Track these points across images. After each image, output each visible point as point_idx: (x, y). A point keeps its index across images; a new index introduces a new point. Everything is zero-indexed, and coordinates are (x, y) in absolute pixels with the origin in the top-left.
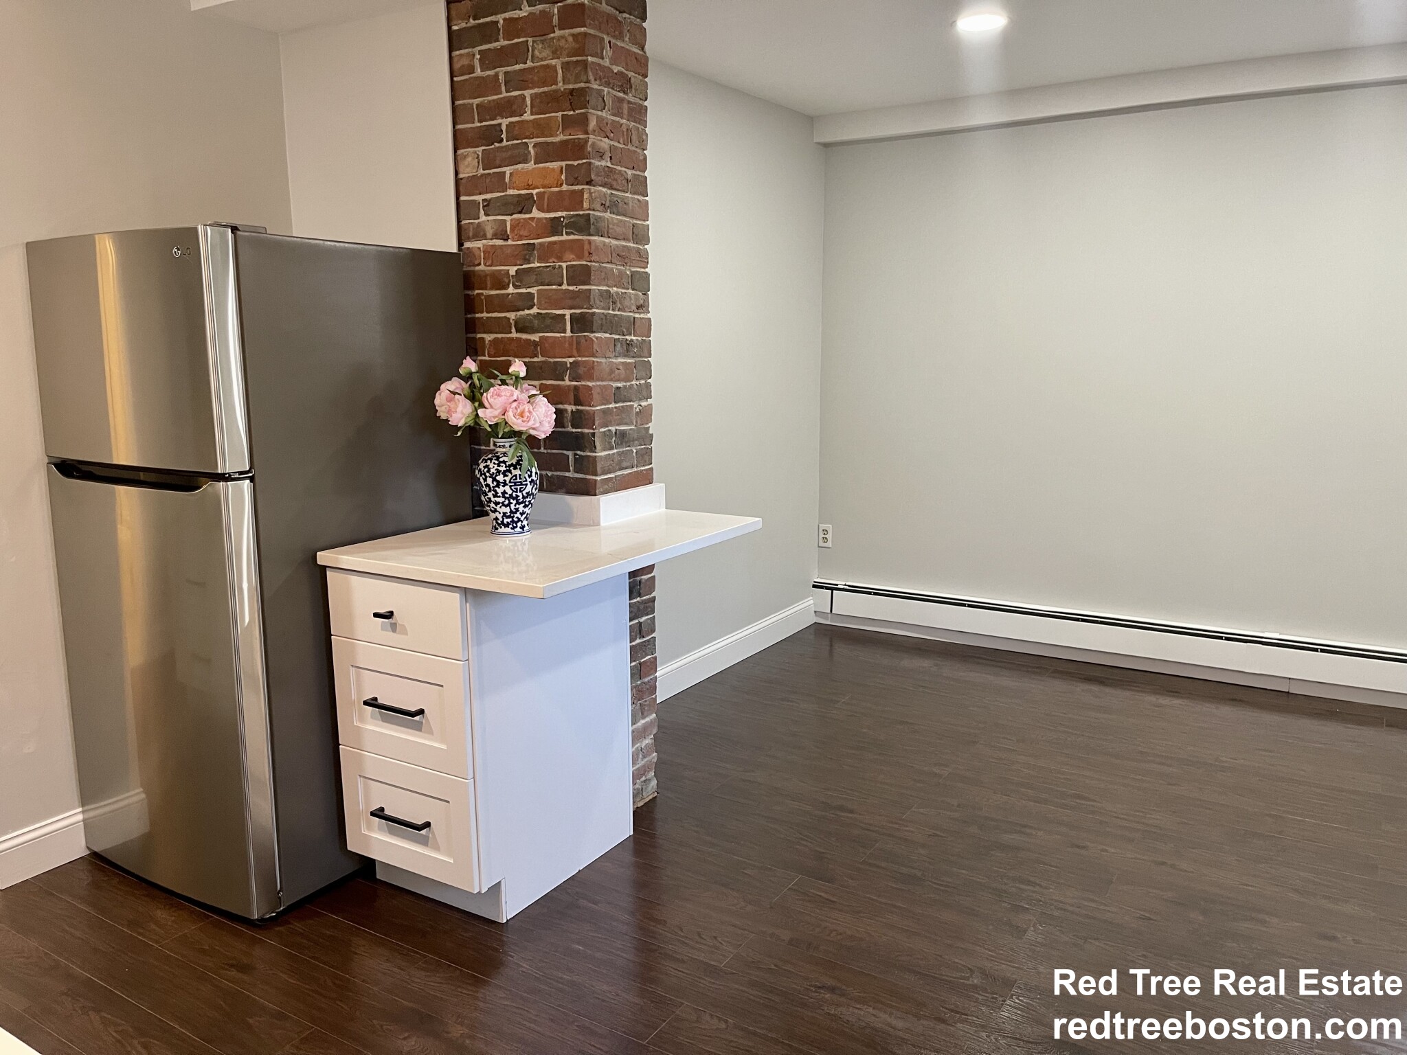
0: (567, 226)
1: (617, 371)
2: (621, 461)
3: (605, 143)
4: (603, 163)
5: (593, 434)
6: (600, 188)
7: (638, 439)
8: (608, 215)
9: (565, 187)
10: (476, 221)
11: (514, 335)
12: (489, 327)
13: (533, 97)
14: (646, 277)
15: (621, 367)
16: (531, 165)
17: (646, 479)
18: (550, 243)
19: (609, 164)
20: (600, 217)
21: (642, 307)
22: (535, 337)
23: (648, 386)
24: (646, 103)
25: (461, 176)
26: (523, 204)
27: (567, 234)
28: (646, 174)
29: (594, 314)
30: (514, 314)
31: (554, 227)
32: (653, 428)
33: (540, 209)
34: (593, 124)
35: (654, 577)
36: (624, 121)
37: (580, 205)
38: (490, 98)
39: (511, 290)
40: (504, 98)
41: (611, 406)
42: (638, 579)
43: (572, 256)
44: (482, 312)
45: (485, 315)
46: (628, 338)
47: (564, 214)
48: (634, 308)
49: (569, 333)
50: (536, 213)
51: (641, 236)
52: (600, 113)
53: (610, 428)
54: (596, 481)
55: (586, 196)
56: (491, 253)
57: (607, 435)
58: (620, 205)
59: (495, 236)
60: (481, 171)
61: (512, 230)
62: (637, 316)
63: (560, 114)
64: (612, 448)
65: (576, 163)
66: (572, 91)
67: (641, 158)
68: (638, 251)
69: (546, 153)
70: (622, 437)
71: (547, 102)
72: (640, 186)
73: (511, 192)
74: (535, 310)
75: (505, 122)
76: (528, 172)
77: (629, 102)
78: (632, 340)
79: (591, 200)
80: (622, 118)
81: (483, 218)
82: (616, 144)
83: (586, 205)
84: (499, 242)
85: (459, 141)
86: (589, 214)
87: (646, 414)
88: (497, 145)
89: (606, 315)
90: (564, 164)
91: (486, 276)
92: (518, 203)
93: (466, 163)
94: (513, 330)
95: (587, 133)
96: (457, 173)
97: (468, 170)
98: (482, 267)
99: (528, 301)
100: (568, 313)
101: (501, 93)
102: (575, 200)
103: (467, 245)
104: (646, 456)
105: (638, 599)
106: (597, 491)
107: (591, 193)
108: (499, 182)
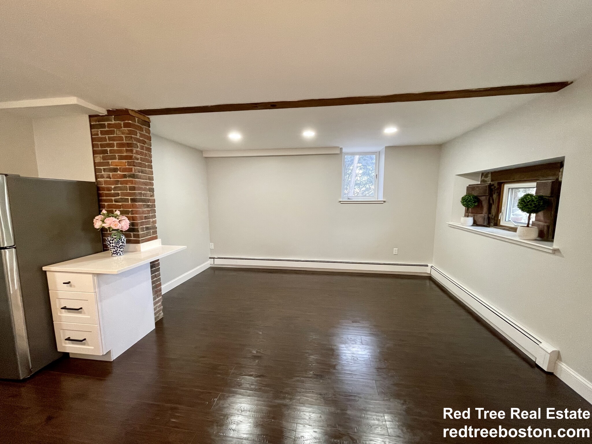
0: (128, 176)
1: (145, 212)
2: (147, 235)
3: (139, 156)
4: (138, 161)
5: (138, 228)
6: (137, 167)
7: (152, 228)
8: (140, 174)
9: (127, 167)
10: (101, 174)
11: (114, 203)
12: (106, 201)
13: (117, 144)
14: (153, 189)
15: (146, 211)
16: (117, 160)
17: (156, 238)
18: (124, 180)
19: (140, 162)
20: (138, 174)
21: (152, 196)
22: (120, 204)
23: (155, 215)
24: (151, 147)
25: (96, 162)
26: (115, 170)
27: (128, 178)
28: (152, 164)
29: (137, 198)
30: (114, 198)
31: (125, 176)
32: (157, 225)
33: (120, 172)
34: (134, 151)
35: (159, 262)
36: (144, 151)
37: (132, 171)
38: (104, 142)
39: (113, 192)
40: (108, 143)
41: (143, 221)
42: (154, 263)
43: (130, 184)
44: (104, 197)
45: (105, 198)
46: (148, 204)
47: (127, 173)
48: (150, 196)
49: (130, 203)
50: (119, 172)
51: (151, 179)
52: (136, 149)
53: (143, 226)
54: (139, 240)
55: (133, 169)
56: (106, 182)
57: (143, 228)
58: (144, 171)
59: (107, 178)
60: (102, 161)
61: (112, 176)
62: (151, 198)
63: (125, 149)
64: (144, 231)
65: (130, 161)
66: (128, 143)
67: (150, 160)
68: (150, 183)
69: (121, 158)
70: (147, 228)
71: (120, 145)
72: (151, 167)
73: (111, 167)
74: (120, 197)
75: (108, 149)
76: (115, 162)
77: (146, 147)
78: (149, 204)
79: (135, 170)
80: (144, 150)
81: (103, 173)
82: (142, 157)
83: (133, 171)
84: (108, 179)
85: (94, 153)
86: (134, 174)
87: (155, 222)
88: (107, 154)
89: (141, 198)
90: (126, 161)
91: (105, 188)
92: (114, 170)
93: (97, 158)
94: (114, 202)
95: (133, 154)
96: (94, 161)
97: (98, 160)
98: (103, 186)
99: (118, 195)
100: (129, 198)
101: (107, 141)
102: (130, 170)
103: (99, 180)
104: (155, 232)
105: (155, 268)
106: (140, 242)
107: (135, 169)
108: (108, 164)
